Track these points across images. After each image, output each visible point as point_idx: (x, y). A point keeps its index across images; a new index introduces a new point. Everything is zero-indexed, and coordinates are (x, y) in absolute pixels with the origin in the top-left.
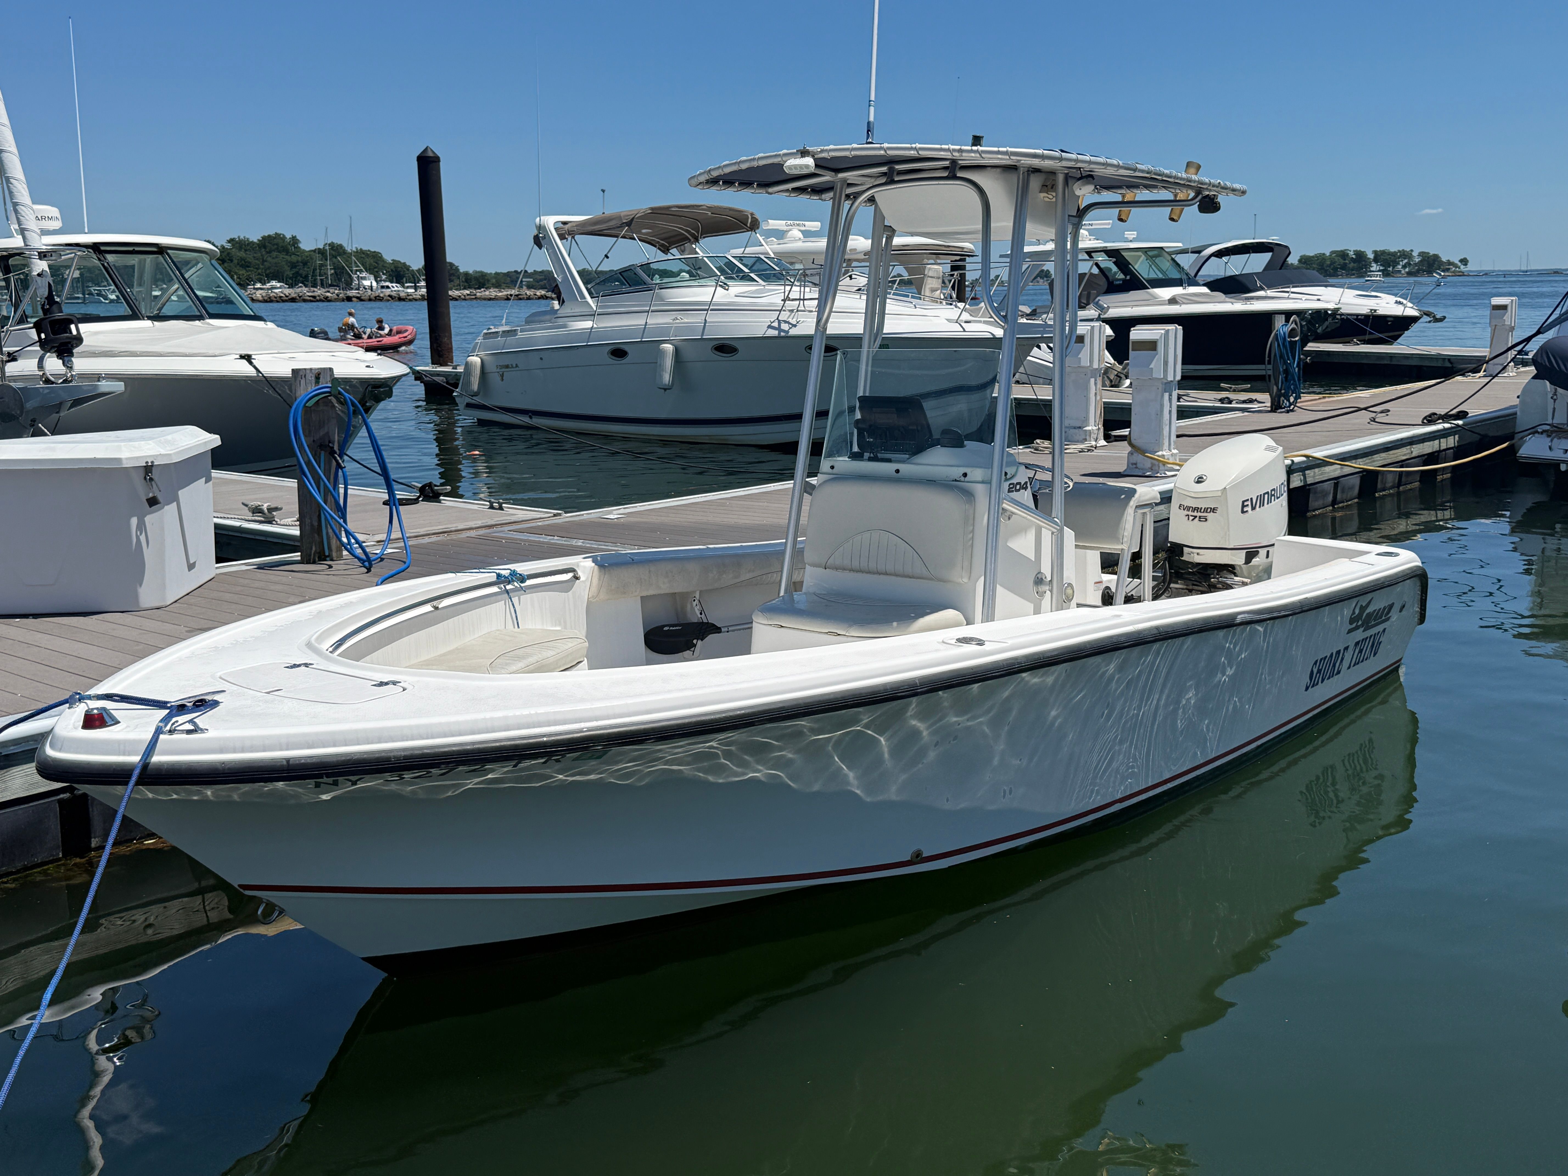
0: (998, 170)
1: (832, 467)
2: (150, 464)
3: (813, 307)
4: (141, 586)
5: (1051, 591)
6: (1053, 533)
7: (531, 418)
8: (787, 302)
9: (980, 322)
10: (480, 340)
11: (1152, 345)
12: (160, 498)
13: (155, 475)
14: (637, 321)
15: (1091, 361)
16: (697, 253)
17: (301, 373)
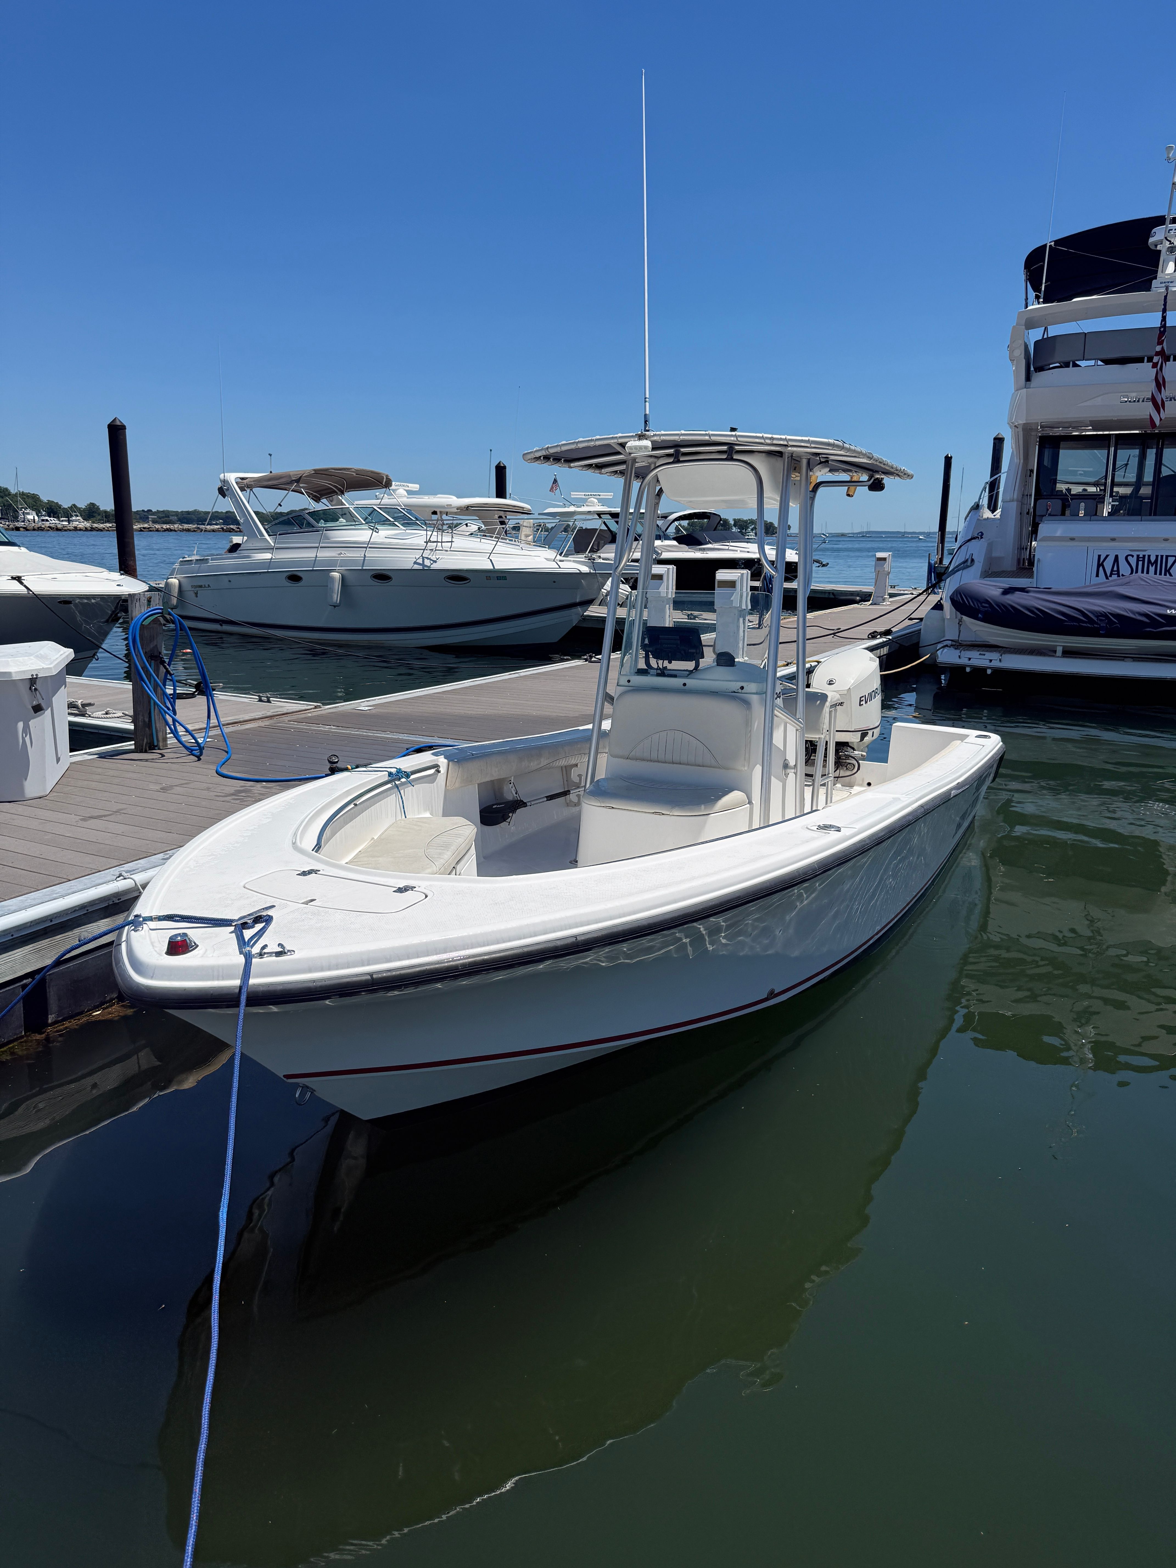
0: (764, 454)
1: (629, 681)
2: (35, 677)
3: (448, 548)
4: (26, 779)
5: (796, 774)
6: (797, 730)
7: (221, 625)
8: (429, 544)
9: (570, 561)
10: (177, 566)
11: (732, 584)
12: (43, 705)
13: (38, 685)
14: (310, 554)
15: (667, 593)
16: (343, 504)
17: (136, 597)
